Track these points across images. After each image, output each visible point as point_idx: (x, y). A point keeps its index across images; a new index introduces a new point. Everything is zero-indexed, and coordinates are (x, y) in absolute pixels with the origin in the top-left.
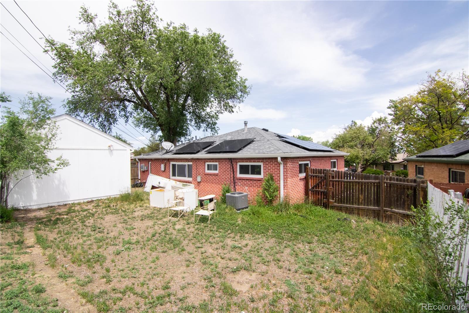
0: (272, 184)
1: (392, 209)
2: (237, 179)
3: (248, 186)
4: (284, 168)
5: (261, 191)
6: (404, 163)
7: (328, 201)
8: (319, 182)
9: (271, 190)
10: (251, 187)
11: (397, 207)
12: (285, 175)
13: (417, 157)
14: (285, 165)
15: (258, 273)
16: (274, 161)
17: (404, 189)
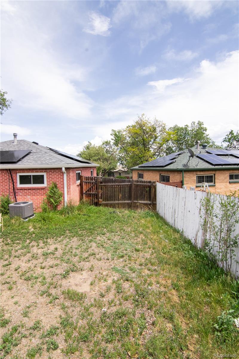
0: (56, 191)
1: (138, 201)
2: (18, 189)
3: (31, 195)
4: (67, 177)
5: (45, 198)
6: (119, 171)
7: (98, 200)
8: (91, 187)
9: (56, 197)
10: (34, 195)
11: (141, 199)
12: (68, 183)
13: (139, 167)
14: (68, 174)
15: (87, 271)
16: (58, 171)
17: (144, 187)
